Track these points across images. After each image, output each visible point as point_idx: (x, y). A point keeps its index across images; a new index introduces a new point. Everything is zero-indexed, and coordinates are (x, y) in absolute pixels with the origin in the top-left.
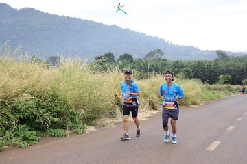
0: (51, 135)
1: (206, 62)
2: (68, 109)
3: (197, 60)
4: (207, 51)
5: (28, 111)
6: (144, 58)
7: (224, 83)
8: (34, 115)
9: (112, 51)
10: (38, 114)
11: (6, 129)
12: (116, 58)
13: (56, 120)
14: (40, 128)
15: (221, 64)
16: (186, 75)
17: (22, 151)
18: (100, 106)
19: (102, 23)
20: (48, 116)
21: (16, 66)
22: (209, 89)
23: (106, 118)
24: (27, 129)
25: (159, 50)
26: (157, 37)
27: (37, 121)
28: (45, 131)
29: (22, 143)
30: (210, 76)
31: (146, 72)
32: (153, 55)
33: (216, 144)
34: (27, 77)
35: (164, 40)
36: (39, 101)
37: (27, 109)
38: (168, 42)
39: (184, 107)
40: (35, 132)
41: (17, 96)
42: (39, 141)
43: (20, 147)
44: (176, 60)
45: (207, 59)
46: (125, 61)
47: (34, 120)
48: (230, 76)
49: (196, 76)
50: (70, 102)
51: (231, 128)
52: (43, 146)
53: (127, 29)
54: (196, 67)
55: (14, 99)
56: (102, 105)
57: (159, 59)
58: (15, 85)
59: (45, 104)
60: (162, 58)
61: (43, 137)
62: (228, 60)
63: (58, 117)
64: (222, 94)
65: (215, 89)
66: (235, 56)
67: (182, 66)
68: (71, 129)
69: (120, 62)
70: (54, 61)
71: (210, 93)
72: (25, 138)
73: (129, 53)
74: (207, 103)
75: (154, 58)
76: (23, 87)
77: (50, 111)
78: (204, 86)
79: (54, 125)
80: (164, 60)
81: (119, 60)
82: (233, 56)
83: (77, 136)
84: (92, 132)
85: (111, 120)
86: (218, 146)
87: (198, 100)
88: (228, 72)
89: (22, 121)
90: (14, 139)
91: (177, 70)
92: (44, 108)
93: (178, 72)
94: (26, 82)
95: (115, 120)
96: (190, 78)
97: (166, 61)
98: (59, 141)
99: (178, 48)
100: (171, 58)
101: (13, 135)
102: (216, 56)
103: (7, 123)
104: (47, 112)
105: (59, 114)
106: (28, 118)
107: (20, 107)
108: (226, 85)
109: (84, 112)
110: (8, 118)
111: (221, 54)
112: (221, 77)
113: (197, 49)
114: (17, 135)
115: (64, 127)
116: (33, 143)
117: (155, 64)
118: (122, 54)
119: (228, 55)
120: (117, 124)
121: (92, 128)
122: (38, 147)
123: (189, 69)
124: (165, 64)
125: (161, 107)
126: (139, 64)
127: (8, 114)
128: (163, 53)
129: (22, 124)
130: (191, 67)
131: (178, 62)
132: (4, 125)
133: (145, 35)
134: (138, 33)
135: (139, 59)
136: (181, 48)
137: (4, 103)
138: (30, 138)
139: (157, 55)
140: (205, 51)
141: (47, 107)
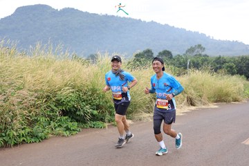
0: (91, 127)
2: (107, 103)
3: (241, 55)
5: (70, 104)
6: (184, 55)
8: (76, 109)
9: (150, 48)
10: (79, 107)
11: (51, 120)
13: (95, 112)
14: (81, 120)
16: (228, 71)
17: (64, 139)
18: (137, 101)
19: (140, 20)
20: (88, 108)
21: (58, 63)
23: (143, 113)
24: (69, 120)
25: (199, 46)
26: (198, 32)
27: (78, 113)
28: (85, 123)
29: (64, 132)
31: (186, 68)
32: (193, 51)
34: (69, 73)
35: (205, 35)
36: (79, 95)
37: (69, 102)
38: (209, 37)
39: (225, 103)
40: (76, 123)
41: (60, 90)
42: (80, 131)
43: (63, 136)
44: (217, 55)
46: (164, 57)
47: (75, 112)
49: (240, 72)
50: (108, 96)
52: (83, 136)
53: (167, 25)
54: (240, 63)
55: (58, 92)
57: (200, 55)
58: (58, 80)
59: (85, 97)
60: (203, 53)
61: (82, 128)
63: (97, 110)
67: (225, 62)
68: (109, 122)
70: (93, 58)
72: (67, 129)
73: (168, 50)
75: (195, 54)
76: (65, 81)
77: (90, 104)
79: (94, 118)
80: (205, 56)
85: (148, 115)
87: (239, 97)
89: (64, 113)
90: (58, 129)
91: (219, 65)
92: (84, 101)
93: (220, 68)
94: (67, 77)
95: (152, 115)
96: (233, 74)
99: (220, 43)
100: (212, 54)
101: (57, 125)
103: (51, 114)
104: (87, 105)
105: (98, 107)
106: (70, 110)
107: (63, 100)
110: (53, 110)
113: (241, 44)
114: (60, 126)
115: (102, 120)
116: (74, 133)
117: (195, 60)
118: (161, 50)
122: (79, 136)
123: (232, 64)
124: (206, 60)
125: (199, 103)
126: (178, 61)
127: (53, 106)
128: (204, 49)
129: (64, 116)
130: (234, 62)
131: (220, 57)
132: (49, 116)
133: (185, 30)
134: (177, 28)
135: (179, 55)
136: (223, 42)
137: (49, 96)
138: (72, 128)
139: (198, 51)
141: (87, 101)
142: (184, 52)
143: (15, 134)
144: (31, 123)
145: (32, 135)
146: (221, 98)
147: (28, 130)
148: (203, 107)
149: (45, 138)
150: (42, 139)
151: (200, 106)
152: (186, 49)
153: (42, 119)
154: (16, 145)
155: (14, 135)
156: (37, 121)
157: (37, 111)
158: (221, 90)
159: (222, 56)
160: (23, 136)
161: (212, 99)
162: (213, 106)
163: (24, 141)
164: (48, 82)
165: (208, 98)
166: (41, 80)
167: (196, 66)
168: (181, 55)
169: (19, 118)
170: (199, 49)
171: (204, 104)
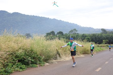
1: (96, 34)
2: (38, 56)
7: (105, 44)
9: (54, 31)
10: (26, 58)
12: (56, 33)
13: (33, 60)
14: (27, 64)
15: (104, 35)
16: (88, 40)
17: (20, 73)
18: (50, 54)
19: (49, 18)
22: (98, 46)
23: (53, 60)
24: (21, 64)
25: (75, 29)
26: (74, 24)
27: (25, 61)
30: (99, 41)
31: (69, 39)
32: (72, 32)
33: (100, 69)
36: (26, 53)
37: (21, 56)
38: (79, 25)
39: (87, 54)
42: (26, 69)
43: (19, 71)
44: (83, 34)
45: (97, 33)
46: (60, 34)
47: (24, 60)
48: (108, 40)
49: (92, 41)
50: (38, 53)
51: (107, 62)
52: (28, 71)
53: (60, 20)
54: (92, 37)
55: (16, 52)
56: (51, 54)
57: (75, 33)
58: (16, 46)
59: (28, 54)
60: (77, 33)
61: (27, 67)
62: (107, 33)
64: (104, 49)
65: (101, 46)
66: (110, 31)
71: (99, 48)
72: (21, 68)
73: (61, 31)
74: (97, 52)
75: (73, 33)
78: (96, 45)
79: (32, 63)
80: (78, 34)
81: (57, 34)
82: (109, 31)
83: (41, 67)
84: (47, 65)
86: (100, 70)
88: (107, 38)
89: (19, 61)
91: (84, 38)
93: (84, 39)
96: (90, 42)
97: (79, 34)
98: (34, 69)
100: (81, 33)
102: (101, 32)
105: (34, 58)
106: (22, 60)
108: (106, 45)
109: (44, 57)
110: (14, 60)
111: (104, 30)
112: (104, 41)
113: (92, 29)
114: (17, 67)
116: (24, 70)
118: (58, 32)
119: (107, 31)
120: (58, 62)
121: (47, 64)
122: (26, 71)
123: (89, 37)
124: (78, 36)
126: (66, 36)
127: (14, 58)
128: (77, 31)
130: (90, 36)
134: (65, 22)
135: (66, 34)
136: (85, 28)
138: (23, 68)
139: (74, 32)
140: (96, 29)
141: (29, 55)
145: (5, 71)
147: (4, 69)
148: (78, 56)
152: (69, 31)
153: (10, 64)
159: (85, 34)
160: (2, 72)
161: (82, 53)
162: (82, 56)
163: (2, 74)
165: (80, 52)
168: (67, 33)
170: (75, 31)
171: (79, 55)
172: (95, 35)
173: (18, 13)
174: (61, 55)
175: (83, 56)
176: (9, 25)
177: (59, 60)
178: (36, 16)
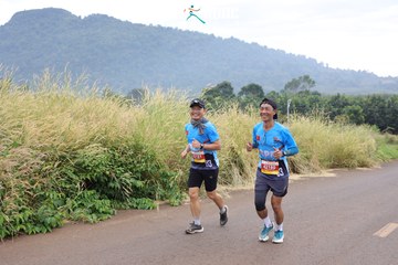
0: (132, 207)
1: (387, 96)
2: (159, 168)
3: (371, 93)
4: (390, 77)
5: (98, 170)
6: (282, 91)
8: (107, 176)
9: (229, 81)
10: (113, 175)
11: (67, 196)
12: (237, 90)
13: (139, 183)
14: (116, 196)
16: (352, 118)
19: (213, 35)
20: (128, 178)
21: (80, 104)
22: (391, 142)
24: (97, 196)
25: (306, 78)
26: (304, 57)
27: (111, 185)
28: (123, 201)
29: (89, 217)
30: (394, 121)
31: (284, 113)
32: (296, 86)
34: (97, 119)
35: (315, 60)
36: (114, 155)
37: (97, 166)
38: (322, 64)
39: (346, 169)
40: (108, 202)
41: (83, 147)
42: (114, 214)
43: (87, 222)
44: (334, 93)
46: (251, 95)
47: (107, 183)
49: (370, 120)
50: (161, 158)
52: (120, 221)
53: (255, 44)
54: (370, 105)
55: (79, 151)
57: (307, 92)
58: (79, 131)
59: (123, 159)
60: (312, 90)
61: (120, 209)
63: (142, 180)
67: (346, 104)
68: (162, 199)
69: (243, 97)
70: (137, 95)
71: (391, 148)
72: (94, 210)
73: (256, 83)
74: (385, 164)
75: (299, 90)
76: (91, 133)
77: (131, 170)
78: (382, 136)
79: (137, 192)
80: (316, 93)
81: (241, 94)
83: (171, 210)
85: (224, 188)
87: (368, 160)
89: (89, 185)
90: (78, 211)
91: (337, 109)
92: (122, 165)
93: (339, 113)
94: (95, 127)
95: (230, 188)
96: (359, 123)
97: (319, 95)
100: (327, 90)
101: (76, 205)
103: (68, 186)
104: (126, 171)
105: (144, 175)
106: (99, 180)
107: (86, 164)
109: (181, 173)
110: (70, 180)
113: (371, 76)
114: (82, 205)
115: (151, 196)
116: (105, 217)
117: (299, 101)
118: (246, 84)
120: (233, 193)
122: (113, 222)
123: (357, 108)
124: (316, 101)
125: (306, 168)
127: (70, 174)
128: (314, 82)
129: (89, 189)
130: (361, 104)
131: (339, 96)
132: (64, 189)
133: (283, 52)
134: (272, 50)
135: (274, 92)
136: (344, 72)
137: (64, 157)
138: (101, 210)
139: (303, 86)
140: (386, 78)
141: (126, 165)
142: (283, 88)
143: (8, 220)
144: (35, 202)
145: (36, 221)
146: (340, 161)
147: (29, 213)
148: (312, 175)
149: (57, 226)
150: (52, 228)
151: (306, 174)
152: (286, 81)
153: (53, 195)
154: (8, 237)
155: (5, 221)
156: (44, 197)
157: (45, 181)
158: (340, 149)
159: (341, 94)
160: (21, 222)
161: (326, 163)
162: (327, 174)
163: (22, 230)
164: (62, 135)
165: (320, 161)
166: (52, 131)
167: (301, 109)
168: (277, 91)
169: (14, 193)
170: (306, 84)
171: (314, 171)
172: (379, 99)
173: (106, 16)
174: (247, 168)
175: (332, 175)
176: (77, 60)
177: (240, 187)
178: (170, 29)
